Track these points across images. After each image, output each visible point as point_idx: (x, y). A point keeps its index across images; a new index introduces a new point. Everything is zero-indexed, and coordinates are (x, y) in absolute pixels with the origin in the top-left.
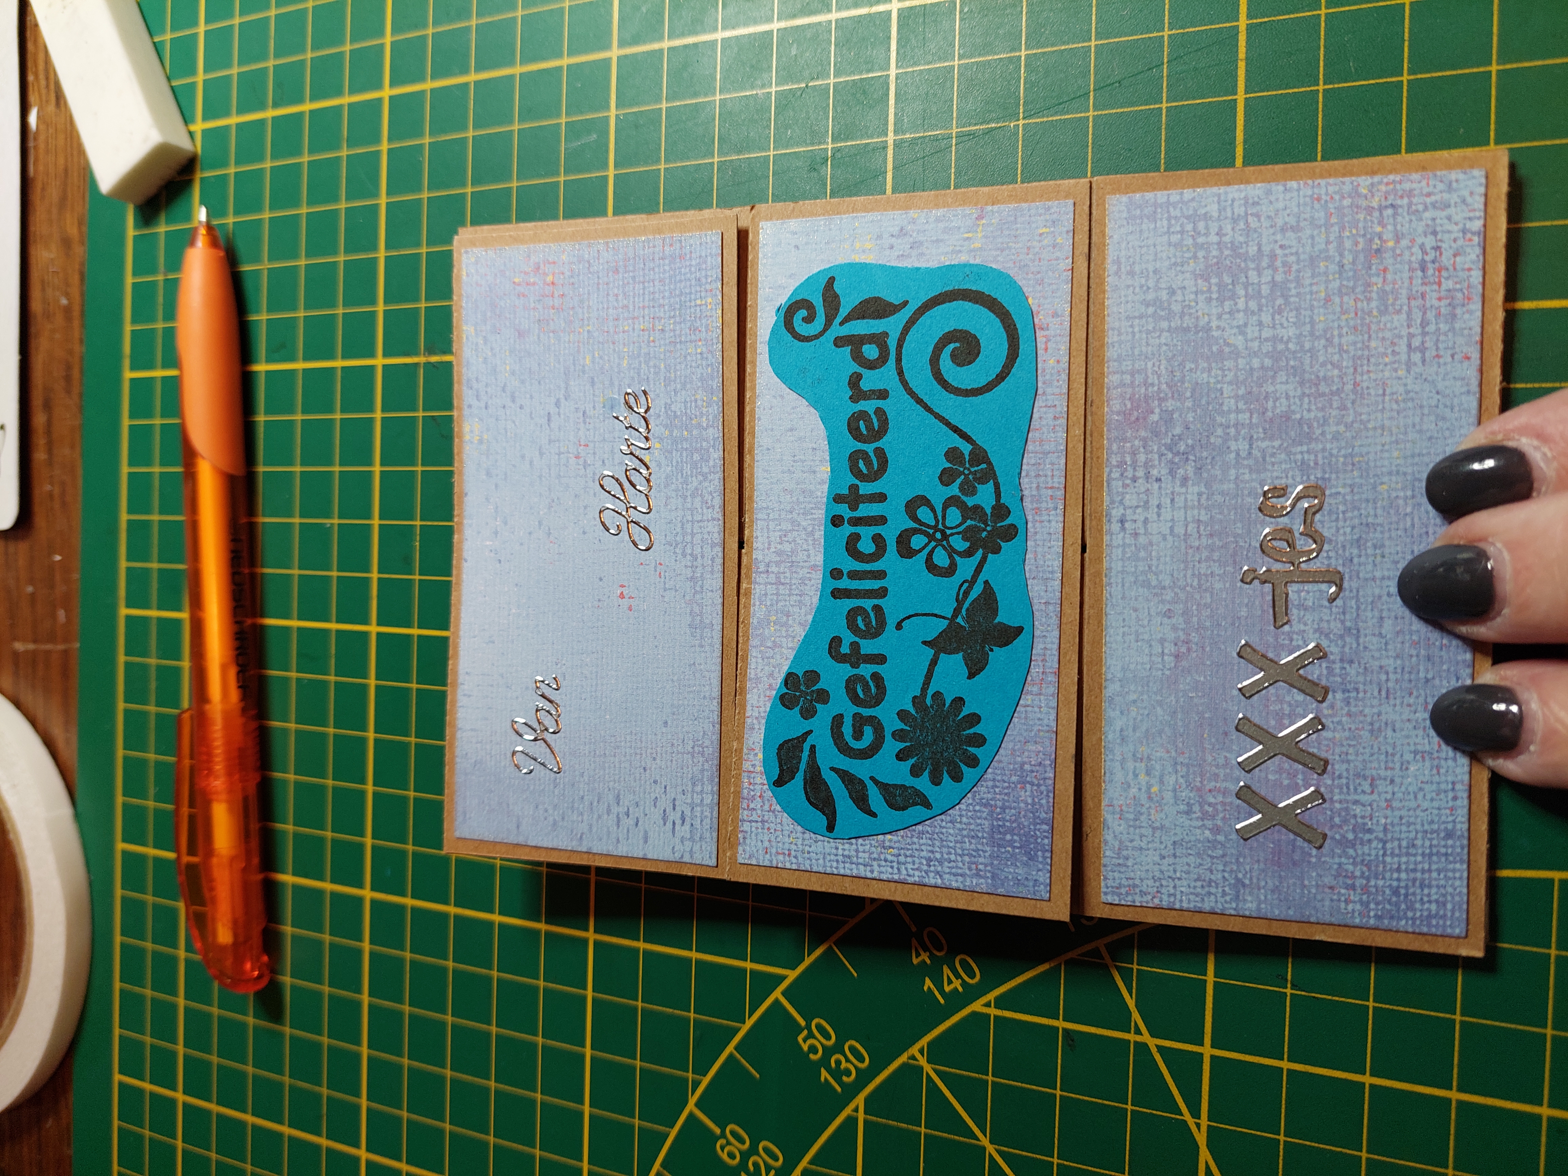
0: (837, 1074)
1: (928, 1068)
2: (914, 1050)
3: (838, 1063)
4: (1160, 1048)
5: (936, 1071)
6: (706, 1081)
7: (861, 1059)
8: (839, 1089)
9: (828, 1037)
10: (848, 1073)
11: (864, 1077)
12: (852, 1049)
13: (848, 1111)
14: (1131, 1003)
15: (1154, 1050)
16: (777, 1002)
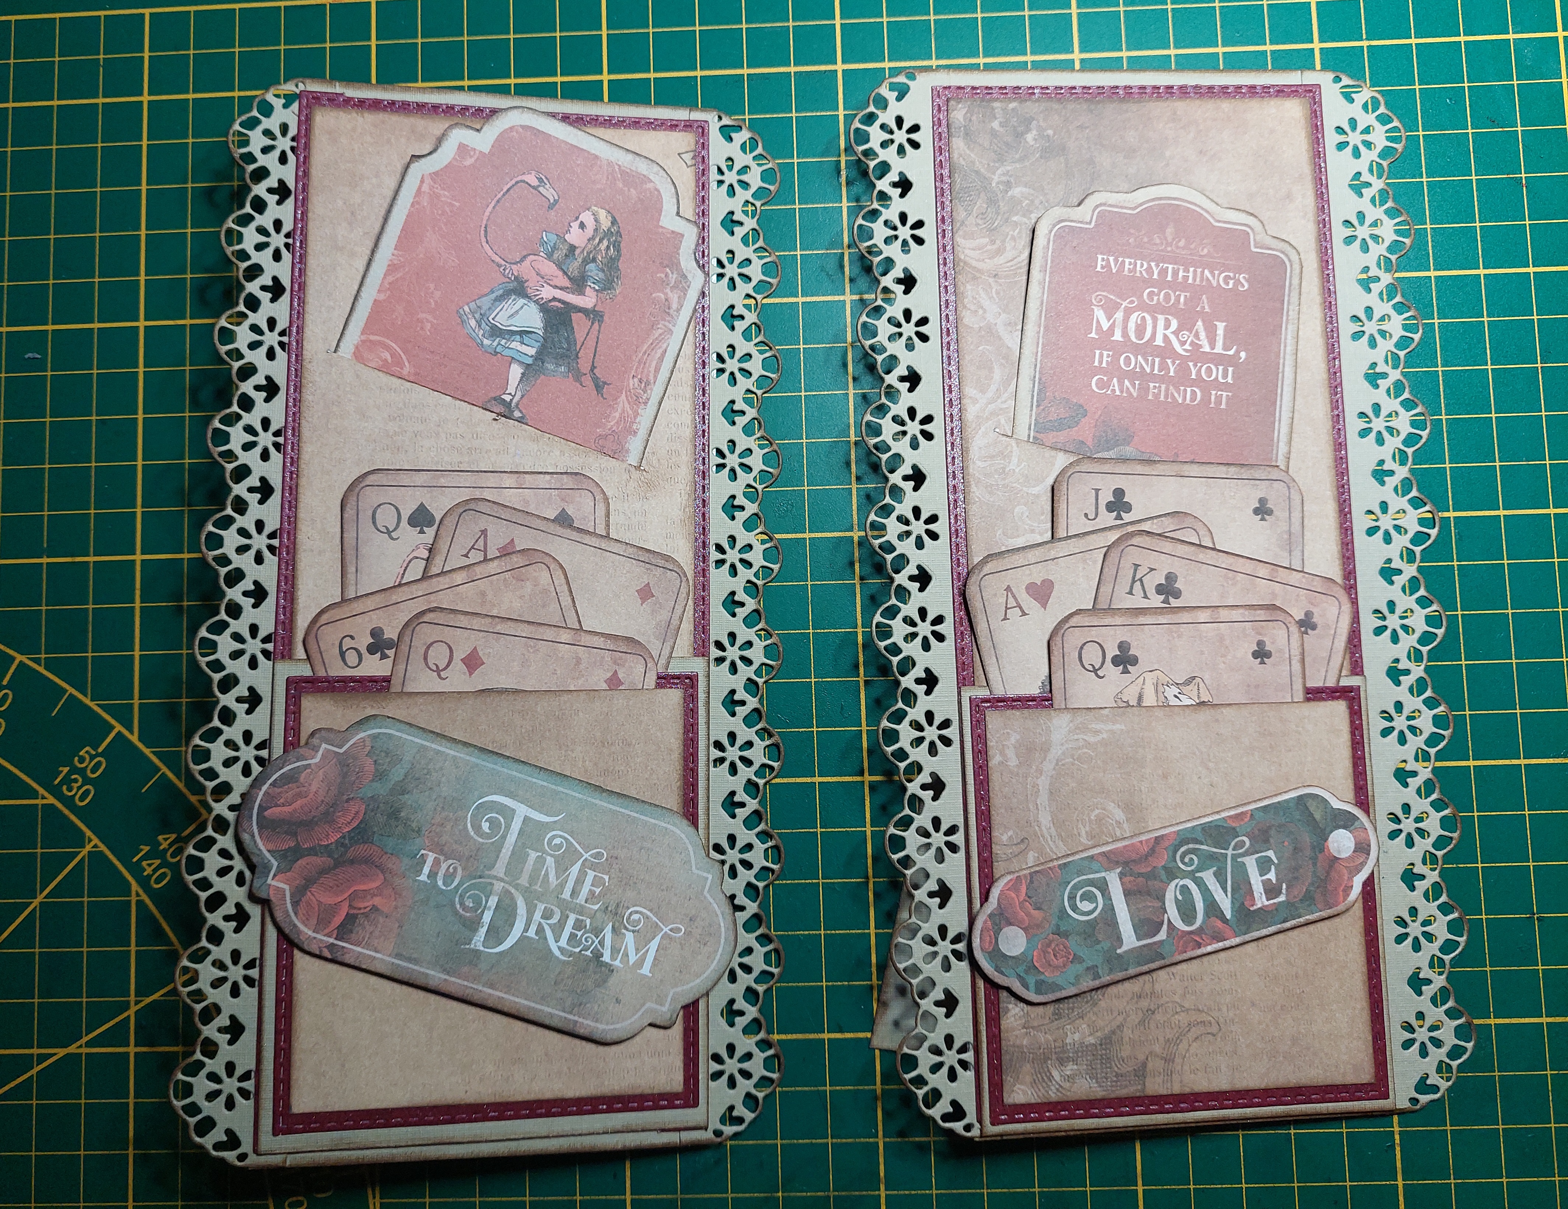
0: (67, 780)
1: (84, 852)
2: (96, 841)
3: (76, 781)
4: (128, 1018)
5: (83, 859)
6: (41, 669)
7: (82, 799)
8: (56, 782)
9: (93, 771)
10: (70, 789)
11: (69, 802)
12: (87, 792)
13: (41, 791)
16: (113, 727)
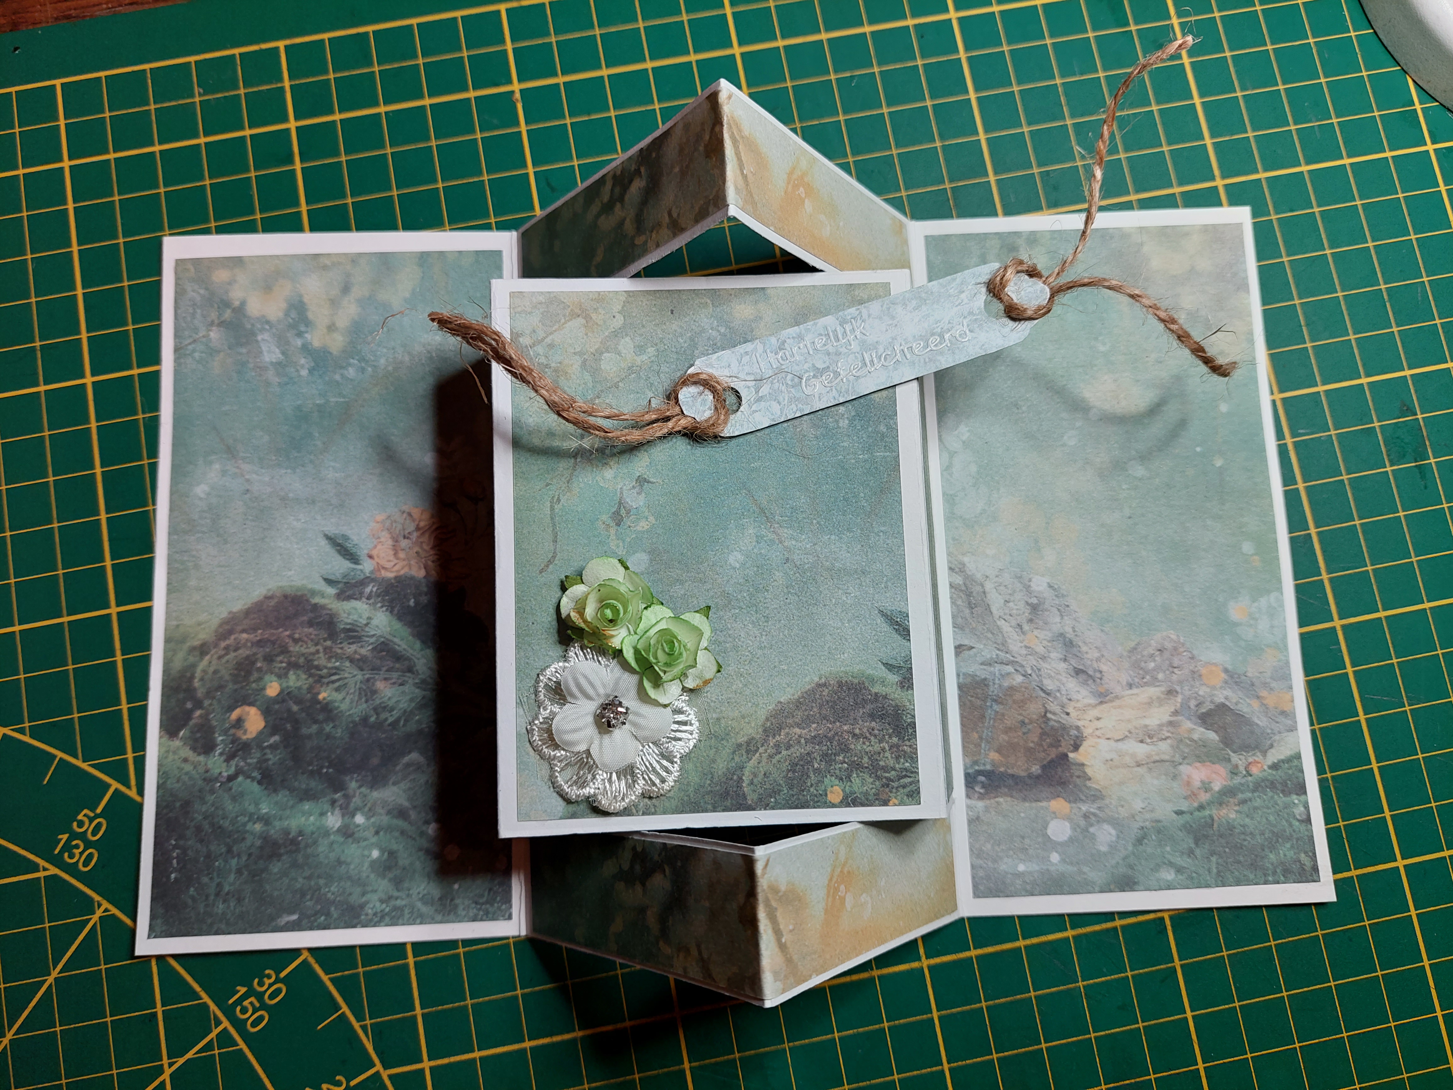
0: (68, 847)
1: (95, 918)
2: (105, 905)
3: (77, 847)
4: (163, 1083)
5: (95, 925)
6: (26, 739)
7: (85, 865)
8: (56, 852)
9: (94, 834)
10: (71, 856)
11: (72, 870)
12: (90, 857)
13: (42, 863)
14: (190, 1055)
15: (161, 1079)
16: (108, 786)
